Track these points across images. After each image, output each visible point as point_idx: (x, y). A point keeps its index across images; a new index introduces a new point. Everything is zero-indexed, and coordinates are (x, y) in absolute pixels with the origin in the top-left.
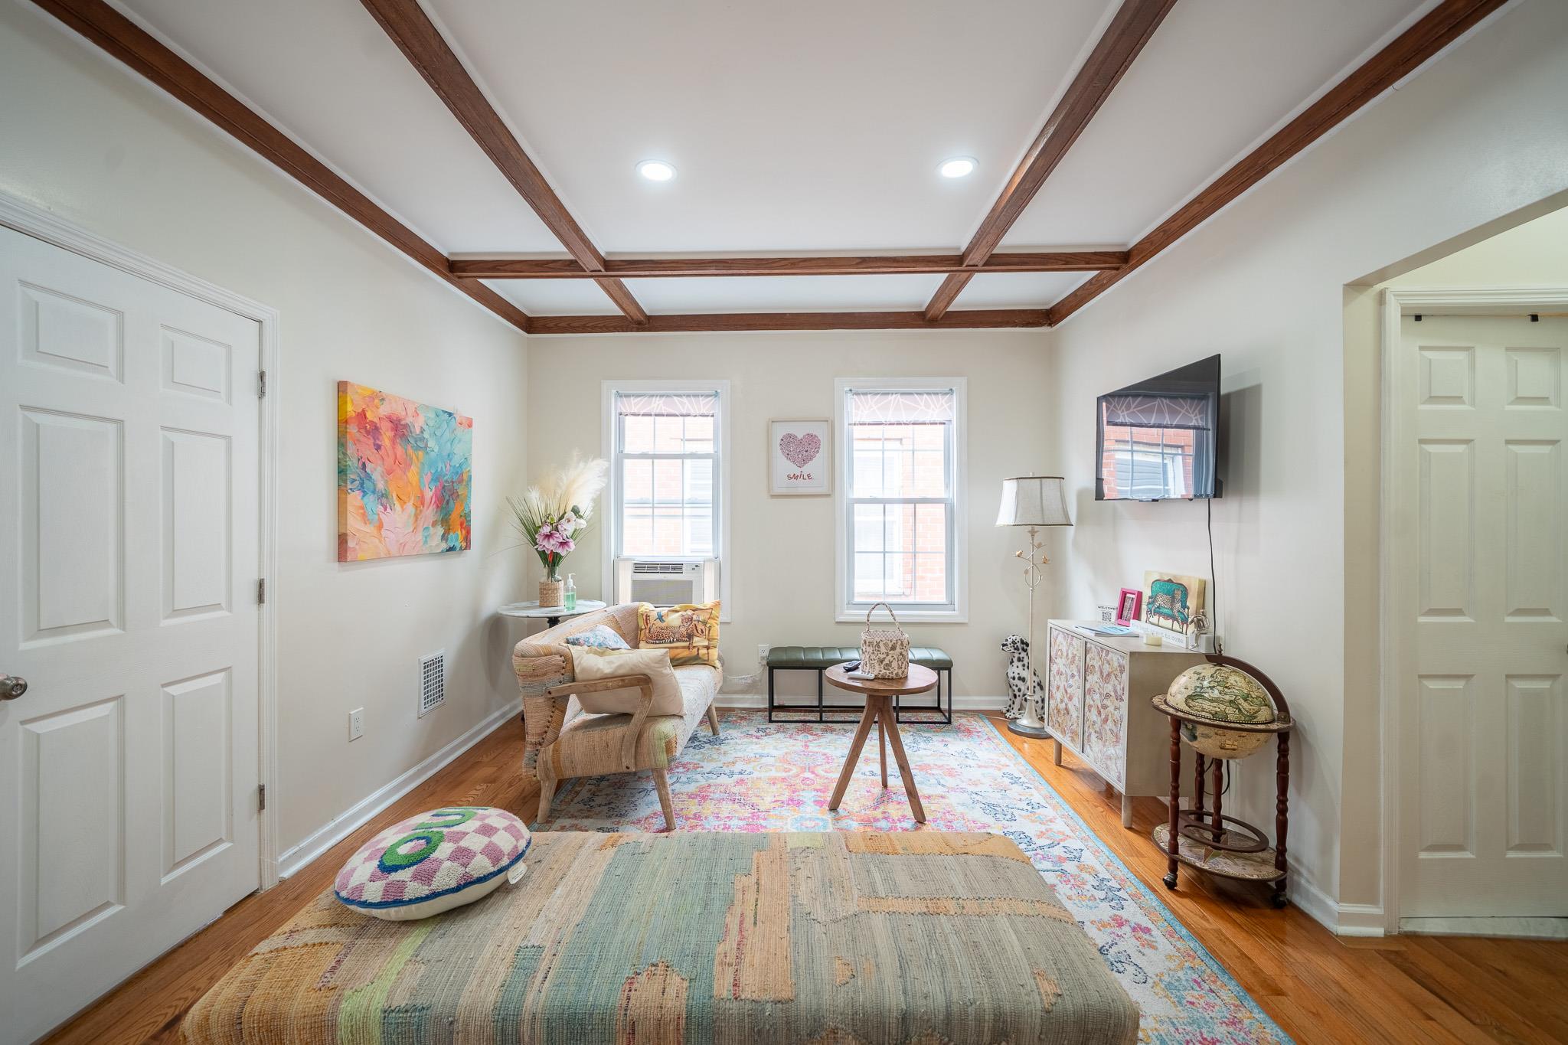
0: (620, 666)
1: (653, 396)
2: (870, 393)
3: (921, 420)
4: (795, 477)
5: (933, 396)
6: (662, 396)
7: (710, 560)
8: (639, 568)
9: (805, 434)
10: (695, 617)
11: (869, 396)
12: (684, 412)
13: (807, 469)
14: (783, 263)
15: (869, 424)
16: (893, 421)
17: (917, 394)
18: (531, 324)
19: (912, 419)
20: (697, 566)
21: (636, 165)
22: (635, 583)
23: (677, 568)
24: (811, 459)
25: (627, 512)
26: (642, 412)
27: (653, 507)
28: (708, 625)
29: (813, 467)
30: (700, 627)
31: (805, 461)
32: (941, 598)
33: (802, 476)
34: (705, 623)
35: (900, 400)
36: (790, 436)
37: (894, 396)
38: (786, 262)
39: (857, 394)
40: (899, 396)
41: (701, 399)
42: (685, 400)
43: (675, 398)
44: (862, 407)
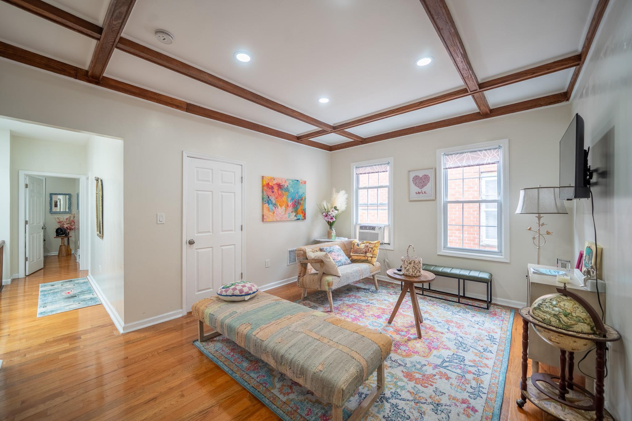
0: (316, 256)
1: (366, 166)
2: (454, 154)
3: (481, 163)
4: (419, 193)
6: (370, 166)
7: (387, 226)
8: (361, 228)
9: (423, 175)
10: (369, 246)
11: (453, 155)
12: (377, 171)
13: (424, 190)
14: (389, 112)
15: (453, 168)
16: (466, 165)
17: (479, 151)
18: (331, 148)
19: (476, 163)
21: (317, 100)
22: (360, 232)
23: (373, 228)
24: (426, 185)
25: (360, 208)
26: (363, 173)
27: (378, 206)
28: (373, 249)
29: (427, 188)
30: (370, 249)
31: (423, 186)
32: (495, 249)
33: (422, 192)
34: (372, 248)
35: (470, 155)
36: (416, 176)
37: (466, 153)
38: (390, 112)
39: (448, 155)
40: (469, 153)
41: (383, 165)
42: (377, 166)
43: (374, 166)
44: (450, 161)
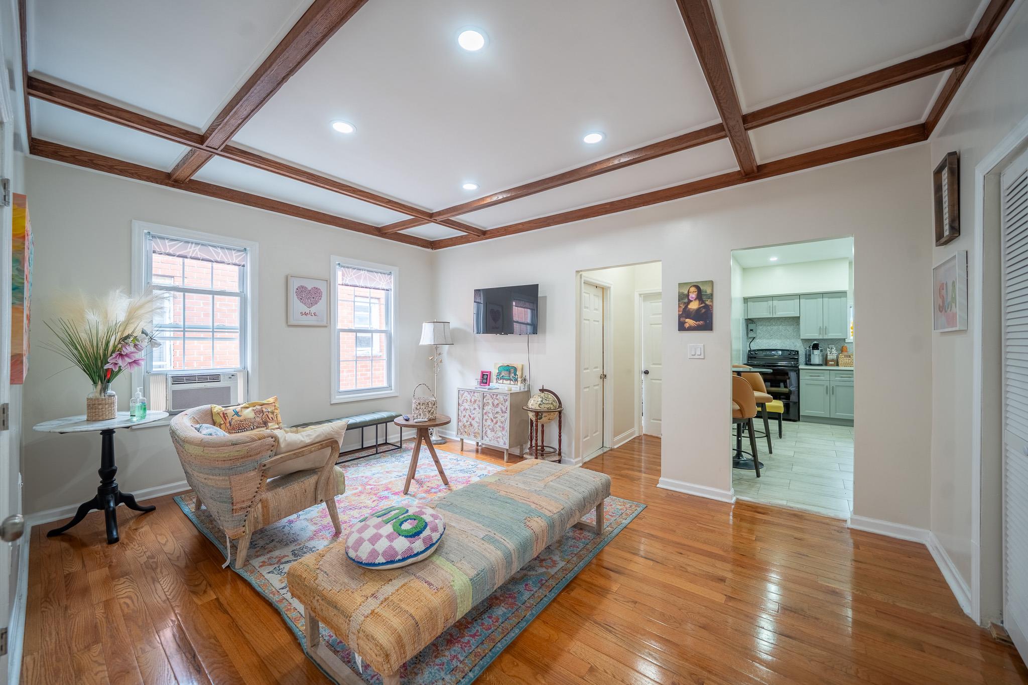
1: (188, 242)
3: (377, 287)
4: (306, 314)
5: (383, 275)
6: (197, 244)
7: (240, 371)
8: (178, 380)
9: (313, 287)
10: (264, 410)
11: (350, 269)
12: (219, 260)
13: (313, 309)
15: (351, 286)
16: (363, 285)
17: (376, 272)
19: (373, 286)
20: (233, 375)
22: (172, 391)
23: (215, 378)
24: (316, 303)
26: (178, 254)
28: (275, 414)
29: (319, 308)
30: (270, 416)
31: (312, 305)
32: (385, 384)
33: (310, 313)
34: (273, 413)
35: (367, 274)
36: (302, 287)
37: (364, 271)
39: (342, 266)
40: (366, 272)
41: (233, 252)
42: (219, 250)
43: (210, 248)
44: (346, 275)
